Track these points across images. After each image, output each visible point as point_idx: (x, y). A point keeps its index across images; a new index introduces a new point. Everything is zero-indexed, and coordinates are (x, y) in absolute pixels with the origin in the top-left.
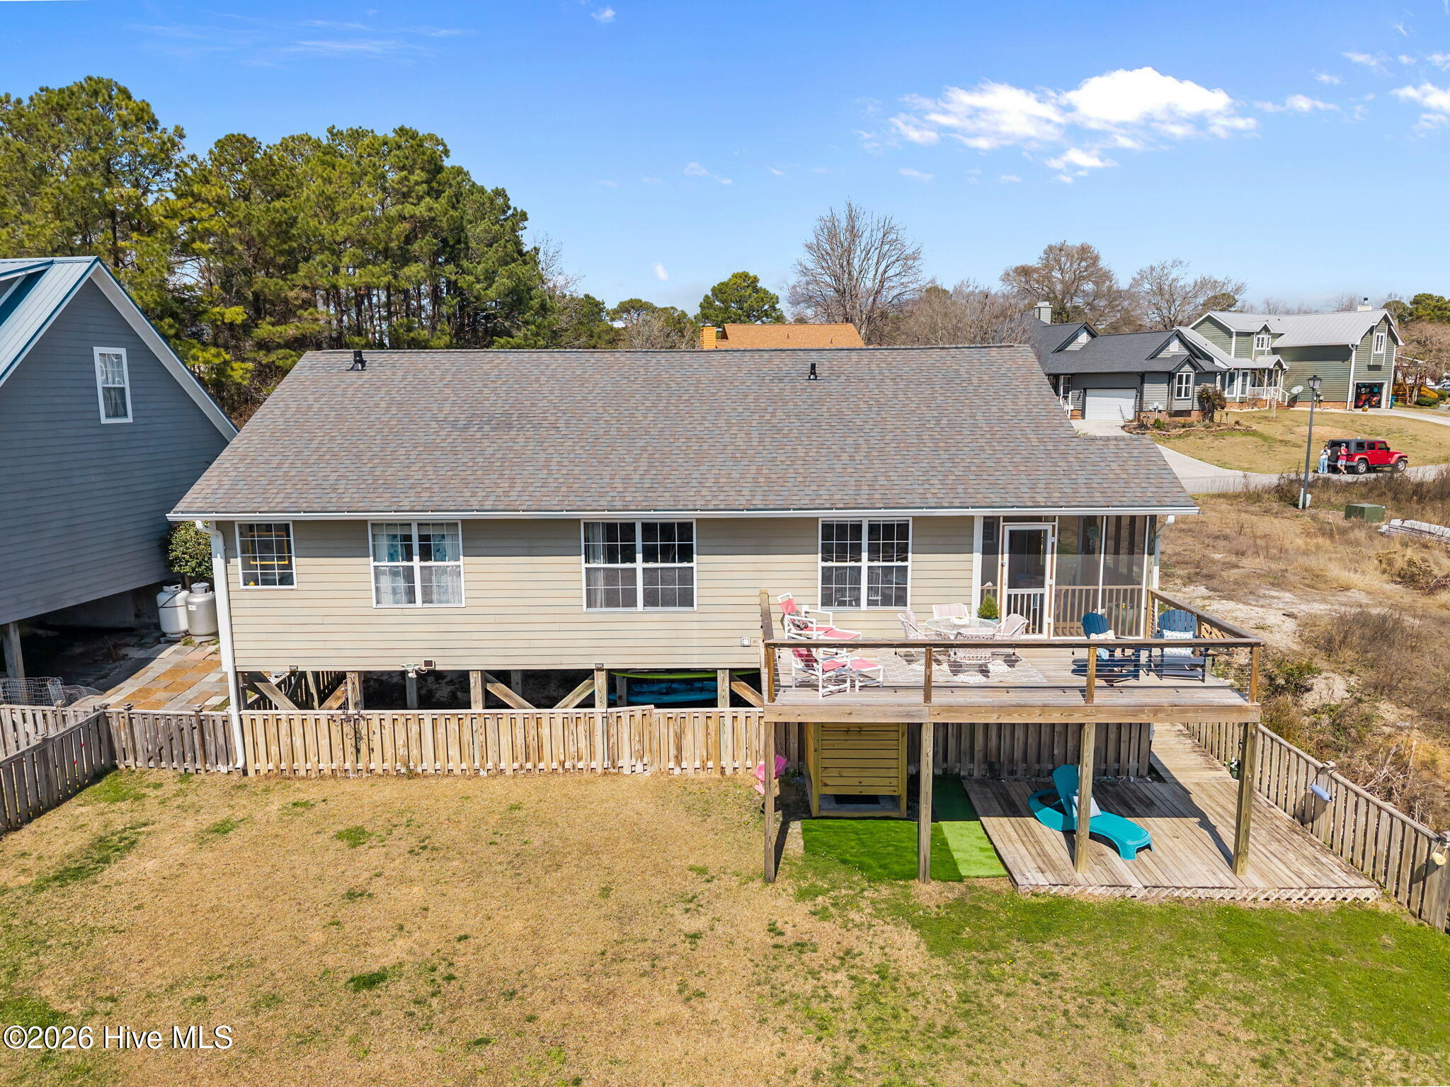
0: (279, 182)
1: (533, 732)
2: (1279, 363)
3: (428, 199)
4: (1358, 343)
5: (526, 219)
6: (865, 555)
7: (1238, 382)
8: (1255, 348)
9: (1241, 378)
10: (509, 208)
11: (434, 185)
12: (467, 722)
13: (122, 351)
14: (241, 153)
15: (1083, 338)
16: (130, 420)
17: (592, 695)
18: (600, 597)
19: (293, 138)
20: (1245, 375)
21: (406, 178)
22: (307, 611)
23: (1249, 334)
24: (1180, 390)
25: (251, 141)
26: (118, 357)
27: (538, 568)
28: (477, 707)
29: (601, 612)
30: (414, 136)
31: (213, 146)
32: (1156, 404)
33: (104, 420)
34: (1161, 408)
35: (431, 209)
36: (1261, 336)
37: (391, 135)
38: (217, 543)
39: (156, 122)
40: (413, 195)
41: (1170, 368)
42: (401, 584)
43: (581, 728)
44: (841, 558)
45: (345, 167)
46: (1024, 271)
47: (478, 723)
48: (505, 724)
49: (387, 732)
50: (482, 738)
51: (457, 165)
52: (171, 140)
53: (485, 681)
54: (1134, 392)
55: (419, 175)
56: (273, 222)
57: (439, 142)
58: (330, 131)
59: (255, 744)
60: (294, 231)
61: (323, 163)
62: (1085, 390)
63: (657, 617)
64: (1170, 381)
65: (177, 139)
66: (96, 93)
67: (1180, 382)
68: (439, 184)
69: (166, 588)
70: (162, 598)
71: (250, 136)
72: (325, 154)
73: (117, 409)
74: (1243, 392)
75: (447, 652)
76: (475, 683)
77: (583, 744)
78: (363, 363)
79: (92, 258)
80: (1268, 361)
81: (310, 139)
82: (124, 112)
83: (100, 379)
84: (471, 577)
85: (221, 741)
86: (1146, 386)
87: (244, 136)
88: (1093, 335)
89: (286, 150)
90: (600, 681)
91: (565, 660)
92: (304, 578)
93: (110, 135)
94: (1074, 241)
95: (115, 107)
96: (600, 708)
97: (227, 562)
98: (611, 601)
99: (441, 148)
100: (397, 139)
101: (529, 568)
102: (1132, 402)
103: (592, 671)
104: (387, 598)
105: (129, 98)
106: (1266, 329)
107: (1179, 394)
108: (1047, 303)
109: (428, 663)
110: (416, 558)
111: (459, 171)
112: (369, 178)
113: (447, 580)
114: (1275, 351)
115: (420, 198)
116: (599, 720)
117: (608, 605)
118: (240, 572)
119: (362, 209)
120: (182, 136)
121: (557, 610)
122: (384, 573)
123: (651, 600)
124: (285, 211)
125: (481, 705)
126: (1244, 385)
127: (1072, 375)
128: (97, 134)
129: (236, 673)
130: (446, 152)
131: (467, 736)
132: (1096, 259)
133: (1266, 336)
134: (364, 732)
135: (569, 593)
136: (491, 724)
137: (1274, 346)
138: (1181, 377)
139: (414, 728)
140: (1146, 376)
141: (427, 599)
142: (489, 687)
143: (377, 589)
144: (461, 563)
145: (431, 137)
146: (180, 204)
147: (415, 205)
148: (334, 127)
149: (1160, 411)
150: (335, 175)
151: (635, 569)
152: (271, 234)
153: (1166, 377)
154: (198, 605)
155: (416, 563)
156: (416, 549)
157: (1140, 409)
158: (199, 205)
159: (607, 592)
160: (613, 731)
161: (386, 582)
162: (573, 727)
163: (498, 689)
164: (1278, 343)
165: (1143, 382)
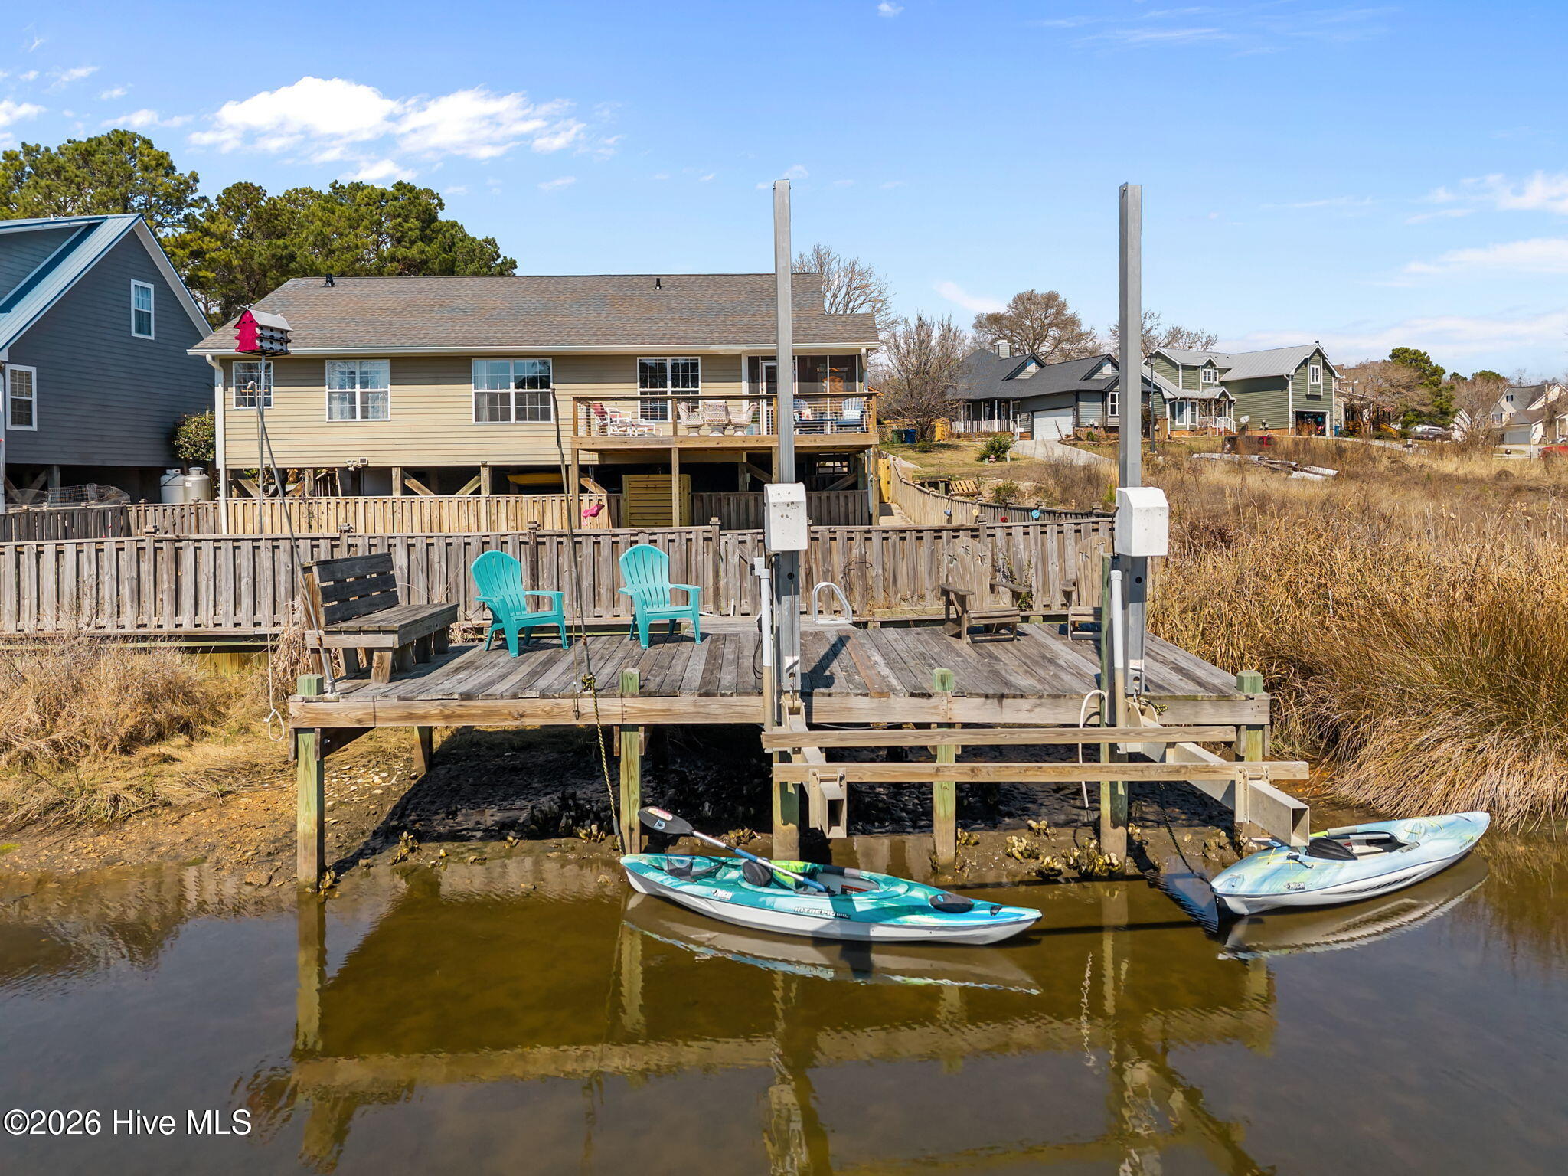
0: (281, 224)
1: (436, 512)
2: (1223, 394)
3: (420, 243)
4: (1292, 373)
5: (516, 267)
6: (669, 383)
7: (1187, 411)
8: (1202, 380)
9: (1189, 408)
10: (499, 256)
11: (428, 232)
12: (389, 504)
13: (151, 286)
14: (247, 198)
15: (1032, 368)
16: (152, 337)
17: (480, 487)
18: (486, 414)
19: (296, 191)
20: (1193, 405)
21: (400, 224)
22: (280, 425)
23: (1196, 368)
24: (1113, 407)
25: (258, 189)
26: (148, 290)
27: (442, 393)
28: (397, 493)
29: (486, 425)
30: (412, 189)
31: (221, 193)
32: (1092, 421)
33: (134, 334)
34: (1096, 424)
35: (422, 252)
36: (1207, 370)
37: (389, 188)
38: (219, 376)
39: (173, 169)
40: (406, 239)
41: (1102, 387)
42: (347, 405)
43: (471, 507)
44: (653, 386)
45: (343, 212)
46: (995, 319)
47: (398, 503)
48: (416, 505)
49: (332, 513)
50: (400, 516)
51: (452, 219)
52: (186, 182)
53: (403, 478)
54: (1070, 410)
55: (413, 223)
56: (273, 256)
57: (434, 196)
58: (333, 186)
59: (236, 523)
60: (293, 265)
61: (324, 209)
62: (1032, 413)
63: (524, 428)
64: (1103, 401)
65: (191, 182)
66: (122, 143)
67: (1113, 400)
68: (433, 231)
69: (168, 471)
70: (164, 479)
71: (256, 185)
72: (326, 202)
73: (143, 327)
74: (1193, 420)
75: (378, 453)
76: (396, 476)
77: (472, 520)
78: (333, 284)
79: (137, 215)
80: (1214, 393)
81: (312, 191)
82: (146, 159)
83: (133, 307)
84: (395, 399)
85: (211, 523)
86: (1081, 404)
87: (251, 184)
88: (1041, 365)
89: (289, 201)
90: (485, 474)
91: (460, 459)
92: (277, 401)
93: (130, 176)
94: (1041, 290)
95: (138, 155)
96: (485, 493)
97: (226, 389)
98: (493, 417)
99: (436, 201)
100: (395, 192)
101: (436, 393)
102: (1070, 419)
103: (479, 467)
104: (337, 417)
105: (152, 148)
106: (1210, 363)
107: (1113, 412)
108: (1005, 341)
109: (363, 461)
110: (358, 386)
111: (453, 225)
112: (366, 222)
113: (379, 403)
114: (1223, 383)
115: (413, 242)
116: (483, 501)
117: (491, 420)
118: (234, 397)
119: (357, 247)
120: (196, 180)
121: (454, 423)
122: (335, 399)
123: (520, 416)
124: (286, 247)
125: (399, 492)
126: (1193, 415)
127: (1021, 399)
128: (118, 175)
129: (226, 470)
130: (441, 205)
131: (389, 515)
132: (1063, 306)
133: (1212, 371)
134: (315, 512)
135: (462, 411)
136: (407, 506)
137: (1222, 379)
138: (1113, 396)
139: (351, 508)
140: (1080, 396)
141: (364, 416)
142: (407, 483)
143: (330, 408)
144: (388, 390)
145: (428, 191)
146: (189, 237)
147: (408, 248)
148: (336, 182)
149: (1096, 427)
150: (334, 219)
151: (509, 394)
152: (272, 267)
153: (1100, 396)
154: (194, 483)
155: (358, 390)
156: (358, 380)
157: (1077, 424)
158: (207, 239)
159: (491, 410)
160: (494, 510)
161: (336, 404)
162: (465, 508)
163: (413, 484)
164: (1225, 377)
165: (1077, 400)
